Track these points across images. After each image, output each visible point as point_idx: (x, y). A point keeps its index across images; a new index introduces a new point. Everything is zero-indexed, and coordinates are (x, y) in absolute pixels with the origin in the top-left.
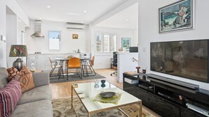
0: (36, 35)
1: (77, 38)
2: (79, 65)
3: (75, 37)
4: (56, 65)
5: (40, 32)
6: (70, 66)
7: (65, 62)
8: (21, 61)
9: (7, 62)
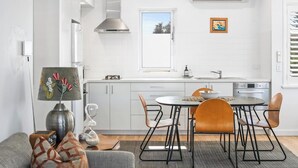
0: (108, 26)
1: (223, 30)
2: (228, 126)
3: (219, 27)
4: (158, 119)
5: (119, 15)
6: (200, 125)
7: (184, 111)
8: (65, 113)
9: (33, 117)
